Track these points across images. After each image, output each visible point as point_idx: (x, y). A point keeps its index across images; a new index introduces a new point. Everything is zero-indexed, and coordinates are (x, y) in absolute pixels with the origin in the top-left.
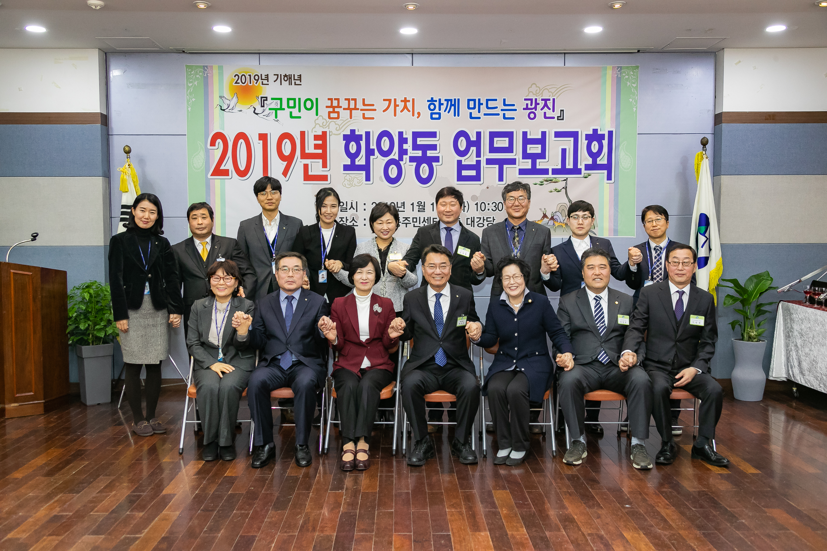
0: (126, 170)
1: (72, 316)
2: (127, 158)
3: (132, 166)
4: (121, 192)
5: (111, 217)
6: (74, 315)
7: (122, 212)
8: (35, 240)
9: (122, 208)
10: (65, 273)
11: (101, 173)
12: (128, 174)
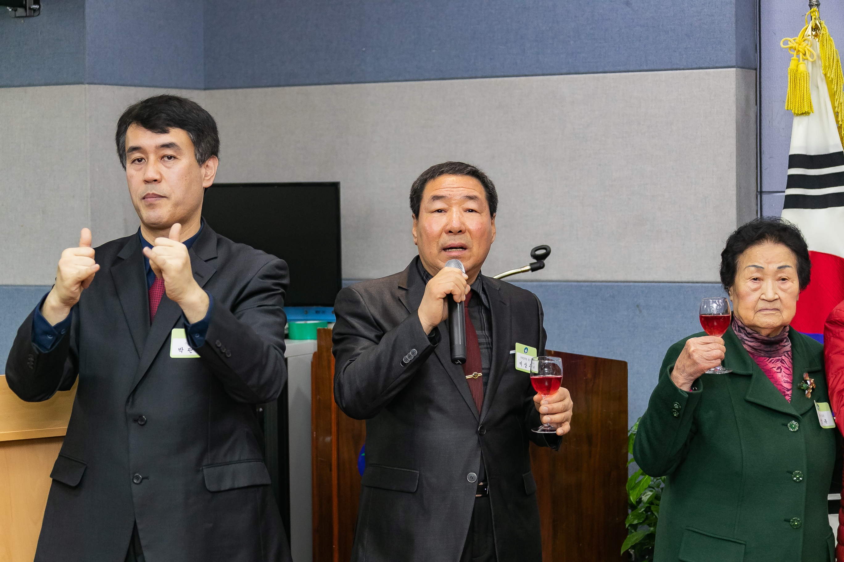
0: (804, 44)
1: (640, 501)
2: (811, 6)
3: (825, 31)
4: (790, 116)
5: (761, 192)
6: (645, 498)
7: (790, 177)
8: (542, 267)
9: (790, 167)
10: (623, 366)
11: (732, 58)
12: (812, 56)
